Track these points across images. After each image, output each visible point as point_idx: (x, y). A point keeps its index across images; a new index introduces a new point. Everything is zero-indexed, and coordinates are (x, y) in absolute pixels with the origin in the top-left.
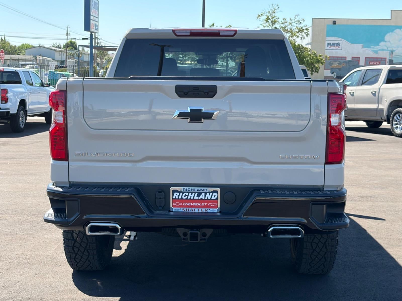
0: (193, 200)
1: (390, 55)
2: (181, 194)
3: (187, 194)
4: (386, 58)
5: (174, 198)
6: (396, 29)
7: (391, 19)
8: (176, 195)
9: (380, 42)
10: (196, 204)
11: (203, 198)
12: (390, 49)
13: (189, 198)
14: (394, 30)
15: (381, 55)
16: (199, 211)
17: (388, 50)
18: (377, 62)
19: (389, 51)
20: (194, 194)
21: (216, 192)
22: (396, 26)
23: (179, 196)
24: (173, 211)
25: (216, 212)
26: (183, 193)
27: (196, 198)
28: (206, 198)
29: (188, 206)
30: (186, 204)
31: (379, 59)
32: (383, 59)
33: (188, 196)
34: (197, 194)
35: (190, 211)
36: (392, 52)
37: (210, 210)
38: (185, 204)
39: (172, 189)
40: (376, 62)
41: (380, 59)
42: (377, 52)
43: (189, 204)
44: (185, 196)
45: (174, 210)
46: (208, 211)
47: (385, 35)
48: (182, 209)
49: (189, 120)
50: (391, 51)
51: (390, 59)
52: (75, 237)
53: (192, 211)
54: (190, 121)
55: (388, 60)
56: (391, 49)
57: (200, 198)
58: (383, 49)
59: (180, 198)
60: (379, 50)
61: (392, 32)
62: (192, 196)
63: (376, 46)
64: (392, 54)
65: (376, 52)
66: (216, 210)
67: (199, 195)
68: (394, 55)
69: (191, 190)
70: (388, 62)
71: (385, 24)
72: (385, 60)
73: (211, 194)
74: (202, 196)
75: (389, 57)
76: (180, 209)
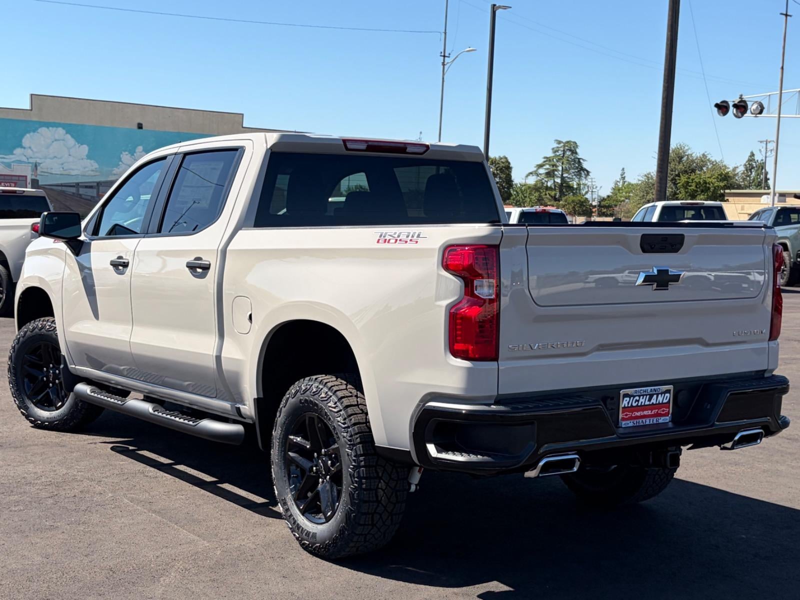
0: (643, 407)
1: (33, 171)
2: (632, 398)
3: (637, 398)
4: (26, 177)
5: (623, 406)
6: (41, 127)
7: (31, 110)
8: (625, 403)
9: (15, 148)
10: (646, 413)
11: (655, 403)
12: (32, 162)
13: (639, 404)
14: (37, 129)
15: (18, 171)
16: (650, 422)
17: (29, 163)
18: (12, 183)
19: (30, 165)
20: (645, 397)
21: (668, 391)
22: (40, 122)
23: (628, 403)
24: (623, 426)
25: (668, 421)
26: (634, 397)
27: (647, 403)
28: (657, 402)
29: (638, 416)
30: (636, 413)
31: (14, 178)
32: (21, 178)
33: (638, 401)
34: (648, 397)
35: (640, 424)
36: (36, 166)
37: (662, 420)
38: (634, 414)
39: (622, 392)
40: (9, 183)
41: (17, 178)
42: (11, 165)
43: (638, 414)
44: (635, 402)
45: (624, 424)
46: (660, 421)
47: (23, 136)
48: (632, 421)
49: (655, 286)
50: (34, 164)
51: (34, 177)
52: (381, 495)
53: (642, 424)
54: (657, 287)
55: (29, 180)
56: (35, 162)
57: (651, 403)
58: (20, 161)
59: (630, 405)
60: (13, 162)
61: (34, 131)
62: (643, 401)
63: (8, 155)
64: (36, 169)
65: (8, 165)
66: (667, 418)
67: (651, 396)
68: (38, 172)
69: (644, 391)
70: (29, 184)
71: (22, 117)
72: (24, 179)
73: (663, 395)
74: (654, 401)
75: (32, 175)
76: (628, 422)
